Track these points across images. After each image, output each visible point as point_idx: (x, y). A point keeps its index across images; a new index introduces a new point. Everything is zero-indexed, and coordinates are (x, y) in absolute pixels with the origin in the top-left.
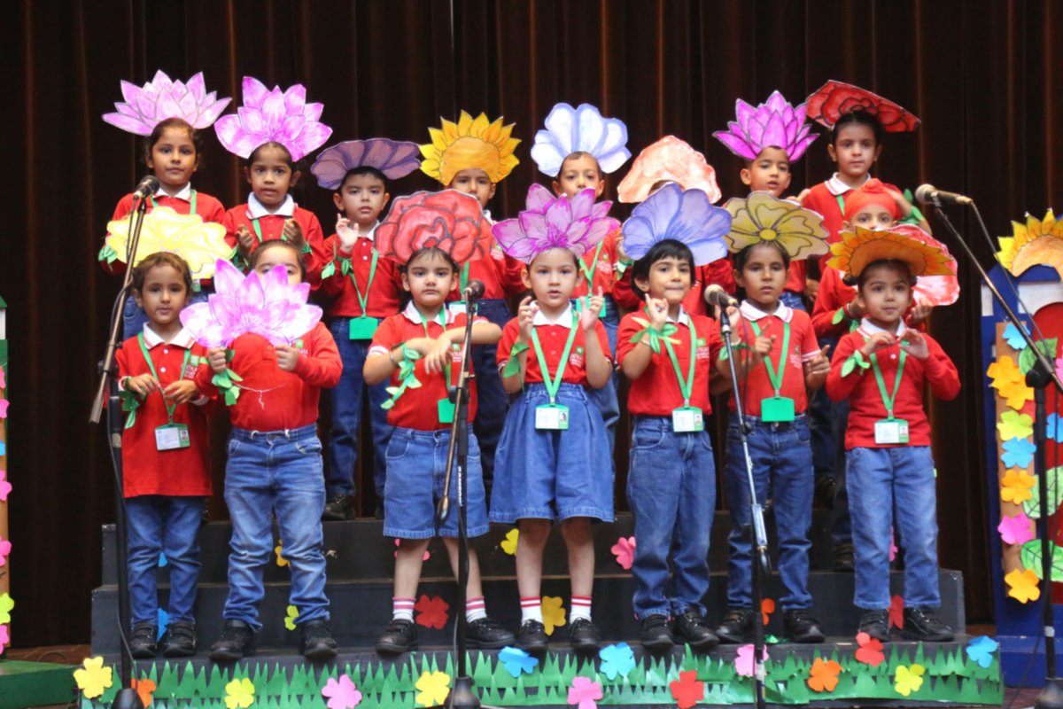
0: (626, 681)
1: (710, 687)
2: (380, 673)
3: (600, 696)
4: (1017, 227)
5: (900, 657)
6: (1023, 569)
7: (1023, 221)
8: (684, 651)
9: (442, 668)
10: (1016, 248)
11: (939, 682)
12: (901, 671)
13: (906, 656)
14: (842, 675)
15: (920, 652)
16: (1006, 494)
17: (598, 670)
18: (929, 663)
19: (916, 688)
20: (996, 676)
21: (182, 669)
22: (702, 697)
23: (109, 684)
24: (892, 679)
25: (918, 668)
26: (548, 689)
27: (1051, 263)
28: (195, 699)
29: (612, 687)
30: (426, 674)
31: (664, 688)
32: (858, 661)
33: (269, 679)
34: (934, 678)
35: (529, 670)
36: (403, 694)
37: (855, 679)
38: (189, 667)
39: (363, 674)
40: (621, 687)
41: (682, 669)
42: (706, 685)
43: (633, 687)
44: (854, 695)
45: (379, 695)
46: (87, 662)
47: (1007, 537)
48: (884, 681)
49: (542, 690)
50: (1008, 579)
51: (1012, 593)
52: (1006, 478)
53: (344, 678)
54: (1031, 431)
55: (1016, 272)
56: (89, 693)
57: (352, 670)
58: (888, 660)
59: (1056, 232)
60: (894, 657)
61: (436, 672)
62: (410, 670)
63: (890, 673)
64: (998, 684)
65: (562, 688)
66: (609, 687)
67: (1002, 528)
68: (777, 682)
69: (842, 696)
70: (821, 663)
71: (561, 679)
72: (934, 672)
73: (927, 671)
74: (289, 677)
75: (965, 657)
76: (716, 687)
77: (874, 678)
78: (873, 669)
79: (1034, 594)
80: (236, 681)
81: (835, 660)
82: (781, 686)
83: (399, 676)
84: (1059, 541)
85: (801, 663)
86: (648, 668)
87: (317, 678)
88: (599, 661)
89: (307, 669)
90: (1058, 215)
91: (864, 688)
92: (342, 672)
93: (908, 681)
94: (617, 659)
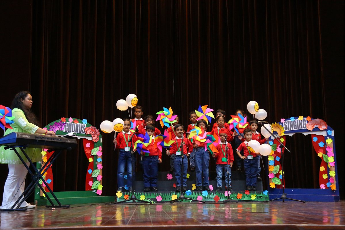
2: (166, 195)
3: (202, 199)
5: (252, 193)
6: (272, 183)
7: (272, 124)
8: (216, 192)
9: (176, 194)
11: (259, 197)
12: (252, 195)
13: (253, 193)
14: (242, 196)
15: (255, 192)
16: (269, 170)
17: (202, 195)
18: (257, 195)
19: (255, 199)
20: (268, 197)
22: (219, 200)
23: (122, 195)
24: (251, 197)
25: (255, 195)
26: (193, 198)
27: (276, 131)
29: (204, 198)
30: (173, 195)
31: (213, 198)
32: (245, 194)
33: (147, 195)
34: (258, 197)
35: (190, 194)
36: (169, 198)
37: (245, 197)
38: (134, 193)
39: (163, 195)
40: (206, 198)
41: (216, 195)
42: (220, 198)
43: (208, 198)
44: (244, 200)
45: (165, 198)
47: (270, 177)
50: (270, 184)
51: (271, 187)
52: (270, 167)
53: (160, 196)
54: (273, 159)
56: (118, 197)
57: (161, 194)
58: (250, 194)
59: (277, 126)
60: (251, 193)
61: (175, 195)
62: (171, 194)
64: (268, 198)
65: (196, 198)
66: (204, 197)
67: (269, 176)
68: (232, 197)
69: (243, 200)
70: (239, 194)
71: (196, 196)
72: (258, 196)
73: (256, 196)
74: (151, 195)
75: (263, 193)
76: (221, 198)
77: (248, 197)
78: (248, 195)
79: (274, 187)
80: (142, 195)
81: (241, 194)
82: (232, 198)
83: (169, 195)
84: (279, 178)
85: (236, 194)
86: (210, 194)
87: (155, 195)
88: (202, 193)
89: (154, 194)
90: (277, 123)
91: (246, 198)
92: (159, 195)
93: (253, 197)
94: (205, 193)
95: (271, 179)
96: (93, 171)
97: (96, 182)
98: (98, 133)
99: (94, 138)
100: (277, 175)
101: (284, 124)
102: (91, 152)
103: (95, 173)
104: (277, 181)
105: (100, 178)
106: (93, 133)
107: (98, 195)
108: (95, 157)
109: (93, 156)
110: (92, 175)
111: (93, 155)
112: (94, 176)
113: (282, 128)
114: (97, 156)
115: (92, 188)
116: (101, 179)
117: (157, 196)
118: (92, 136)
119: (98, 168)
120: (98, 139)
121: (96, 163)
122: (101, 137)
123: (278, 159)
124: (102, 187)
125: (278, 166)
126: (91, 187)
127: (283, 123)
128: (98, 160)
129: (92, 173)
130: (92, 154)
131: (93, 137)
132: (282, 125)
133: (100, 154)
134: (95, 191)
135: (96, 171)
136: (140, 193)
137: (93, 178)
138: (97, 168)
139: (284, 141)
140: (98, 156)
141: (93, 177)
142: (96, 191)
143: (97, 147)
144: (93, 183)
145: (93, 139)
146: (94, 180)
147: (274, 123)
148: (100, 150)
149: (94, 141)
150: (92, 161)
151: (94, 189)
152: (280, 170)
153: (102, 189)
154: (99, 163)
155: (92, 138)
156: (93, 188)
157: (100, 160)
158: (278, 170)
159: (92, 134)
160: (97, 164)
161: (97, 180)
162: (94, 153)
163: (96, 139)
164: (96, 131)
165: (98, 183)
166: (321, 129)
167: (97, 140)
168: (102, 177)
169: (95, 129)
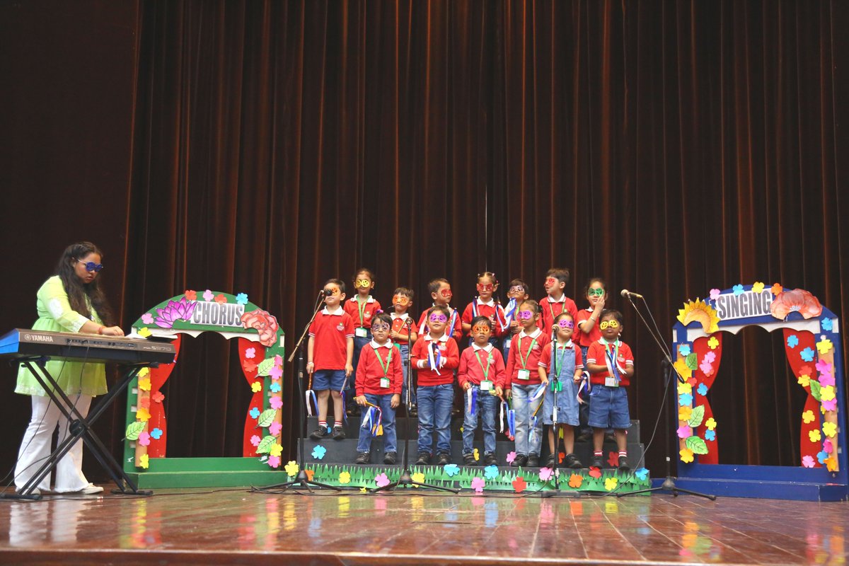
0: (494, 480)
1: (529, 484)
2: (398, 473)
3: (484, 485)
4: (686, 305)
5: (608, 475)
6: (687, 449)
7: (688, 303)
9: (422, 472)
10: (686, 314)
11: (623, 484)
12: (607, 481)
13: (610, 474)
14: (583, 481)
15: (616, 473)
16: (680, 417)
17: (483, 475)
18: (620, 477)
19: (614, 488)
20: (647, 483)
21: (324, 467)
22: (525, 487)
23: (296, 472)
24: (604, 483)
25: (615, 479)
26: (464, 482)
27: (699, 320)
28: (328, 479)
29: (489, 483)
30: (415, 473)
31: (510, 484)
32: (590, 476)
33: (356, 472)
34: (621, 483)
35: (456, 473)
37: (588, 483)
38: (326, 466)
39: (391, 473)
40: (492, 483)
41: (518, 477)
42: (527, 483)
43: (497, 483)
44: (588, 490)
46: (290, 462)
47: (680, 435)
48: (601, 485)
49: (461, 483)
50: (681, 453)
51: (682, 459)
52: (681, 410)
53: (384, 474)
54: (691, 390)
55: (685, 324)
56: (290, 474)
57: (387, 471)
58: (602, 476)
59: (700, 307)
60: (605, 475)
61: (420, 473)
62: (409, 471)
63: (603, 481)
64: (648, 487)
65: (469, 482)
66: (487, 482)
67: (678, 431)
69: (583, 490)
70: (574, 476)
71: (469, 478)
72: (621, 481)
73: (618, 481)
74: (363, 472)
75: (635, 475)
76: (531, 484)
77: (597, 483)
78: (596, 479)
79: (691, 459)
80: (343, 473)
81: (580, 476)
84: (702, 437)
85: (566, 476)
86: (503, 475)
87: (374, 473)
88: (484, 472)
89: (370, 469)
90: (701, 300)
91: (592, 487)
92: (383, 472)
93: (611, 484)
94: (492, 471)
95: (684, 440)
96: (261, 411)
97: (268, 438)
98: (274, 326)
99: (264, 337)
100: (700, 431)
101: (717, 303)
102: (257, 368)
103: (267, 416)
104: (698, 444)
105: (277, 429)
106: (262, 326)
107: (272, 468)
108: (266, 381)
109: (263, 378)
110: (259, 423)
111: (261, 375)
112: (264, 423)
113: (713, 312)
114: (270, 377)
115: (257, 452)
116: (279, 432)
117: (378, 475)
118: (260, 331)
119: (272, 406)
120: (274, 338)
121: (269, 394)
122: (282, 335)
123: (703, 390)
124: (281, 449)
125: (701, 409)
126: (256, 448)
127: (714, 300)
128: (271, 387)
129: (258, 417)
130: (259, 372)
131: (262, 334)
132: (714, 306)
133: (278, 374)
134: (264, 458)
135: (268, 412)
136: (338, 467)
137: (262, 428)
138: (269, 407)
139: (717, 347)
140: (273, 378)
141: (261, 425)
142: (268, 459)
143: (271, 357)
144: (261, 439)
145: (261, 340)
146: (262, 432)
147: (694, 301)
148: (278, 365)
149: (263, 344)
150: (260, 390)
151: (264, 454)
152: (706, 418)
153: (280, 454)
154: (274, 395)
155: (260, 335)
156: (259, 451)
157: (276, 387)
158: (701, 419)
159: (260, 329)
160: (271, 397)
161: (270, 435)
162: (264, 372)
163: (269, 339)
164: (268, 321)
165: (271, 440)
166: (806, 316)
167: (272, 342)
168: (280, 426)
169: (266, 316)
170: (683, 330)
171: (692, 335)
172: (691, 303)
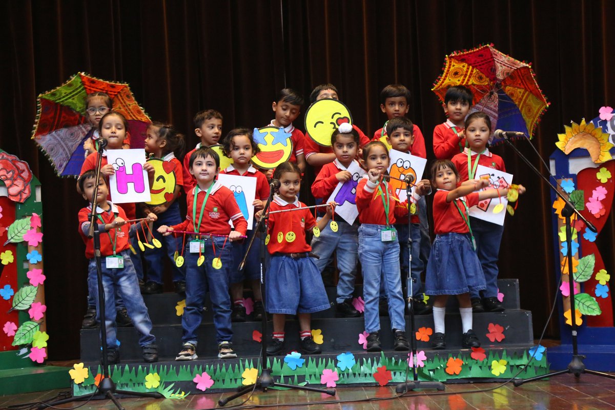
0: (351, 371)
1: (395, 374)
2: (224, 370)
3: (338, 379)
4: (567, 128)
5: (494, 357)
7: (570, 125)
8: (380, 355)
9: (255, 367)
10: (567, 140)
11: (515, 368)
12: (494, 363)
13: (497, 355)
14: (464, 366)
15: (504, 353)
16: (563, 270)
17: (336, 366)
18: (509, 359)
19: (503, 372)
20: (544, 365)
21: (123, 368)
22: (390, 379)
23: (87, 376)
24: (490, 367)
25: (504, 362)
26: (310, 376)
27: (585, 147)
28: (130, 384)
29: (343, 375)
30: (247, 369)
31: (370, 374)
32: (472, 359)
33: (167, 373)
34: (512, 366)
35: (300, 365)
36: (236, 380)
37: (470, 368)
38: (127, 367)
39: (215, 370)
40: (348, 375)
41: (380, 365)
42: (392, 373)
43: (355, 374)
44: (470, 376)
45: (223, 380)
46: (75, 366)
47: (565, 293)
48: (486, 369)
49: (307, 377)
50: (566, 315)
51: (566, 321)
52: (563, 261)
53: (205, 374)
54: (576, 236)
55: (567, 153)
56: (77, 381)
57: (210, 368)
58: (487, 358)
59: (587, 131)
60: (491, 356)
61: (253, 369)
62: (239, 368)
63: (489, 365)
64: (546, 369)
65: (318, 375)
66: (342, 374)
67: (562, 288)
68: (429, 370)
69: (464, 377)
70: (452, 360)
71: (317, 371)
72: (512, 363)
73: (508, 363)
74: (178, 372)
75: (528, 355)
76: (398, 373)
77: (481, 367)
78: (480, 363)
79: (579, 322)
80: (150, 374)
81: (459, 359)
82: (431, 373)
83: (234, 371)
84: (593, 294)
85: (442, 360)
86: (362, 364)
87: (192, 372)
88: (336, 361)
89: (187, 368)
90: (587, 121)
91: (475, 372)
92: (204, 370)
93: (499, 368)
94: (346, 360)
95: (569, 299)
96: (16, 289)
97: (28, 325)
98: (25, 175)
99: (14, 190)
100: (589, 286)
101: (609, 125)
102: (6, 232)
103: (24, 296)
104: (588, 303)
105: (39, 312)
106: (9, 176)
107: (36, 364)
108: (20, 249)
109: (15, 244)
110: (14, 305)
111: (12, 241)
112: (20, 305)
113: (604, 137)
114: (25, 244)
115: (14, 344)
116: (42, 316)
117: (197, 375)
118: (7, 183)
119: (30, 282)
120: (27, 191)
121: (25, 266)
122: (37, 186)
123: (591, 236)
124: (46, 337)
125: (591, 259)
126: (12, 338)
127: (605, 121)
128: (28, 256)
129: (12, 297)
130: (9, 238)
131: (11, 186)
132: (605, 129)
133: (36, 239)
134: (24, 351)
135: (26, 290)
136: (143, 368)
137: (18, 311)
138: (27, 283)
139: (609, 180)
140: (29, 244)
141: (17, 308)
142: (29, 352)
143: (24, 217)
144: (18, 327)
145: (9, 194)
146: (20, 317)
147: (579, 122)
148: (36, 227)
149: (13, 199)
150: (12, 261)
151: (23, 346)
152: (596, 270)
153: (45, 345)
154: (32, 267)
155: (8, 188)
156: (18, 342)
157: (35, 257)
158: (591, 272)
159: (7, 179)
160: (28, 270)
161: (30, 320)
162: (16, 237)
163: (20, 193)
164: (18, 168)
165: (32, 327)
167: (24, 196)
168: (43, 308)
169: (14, 162)
170: (563, 160)
171: (576, 166)
172: (574, 125)
